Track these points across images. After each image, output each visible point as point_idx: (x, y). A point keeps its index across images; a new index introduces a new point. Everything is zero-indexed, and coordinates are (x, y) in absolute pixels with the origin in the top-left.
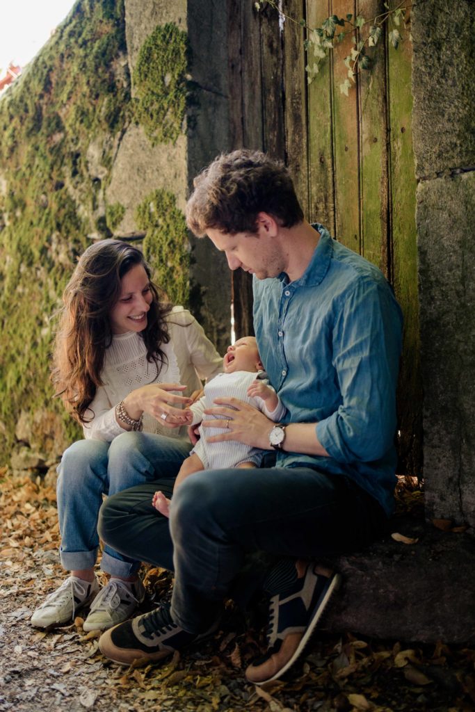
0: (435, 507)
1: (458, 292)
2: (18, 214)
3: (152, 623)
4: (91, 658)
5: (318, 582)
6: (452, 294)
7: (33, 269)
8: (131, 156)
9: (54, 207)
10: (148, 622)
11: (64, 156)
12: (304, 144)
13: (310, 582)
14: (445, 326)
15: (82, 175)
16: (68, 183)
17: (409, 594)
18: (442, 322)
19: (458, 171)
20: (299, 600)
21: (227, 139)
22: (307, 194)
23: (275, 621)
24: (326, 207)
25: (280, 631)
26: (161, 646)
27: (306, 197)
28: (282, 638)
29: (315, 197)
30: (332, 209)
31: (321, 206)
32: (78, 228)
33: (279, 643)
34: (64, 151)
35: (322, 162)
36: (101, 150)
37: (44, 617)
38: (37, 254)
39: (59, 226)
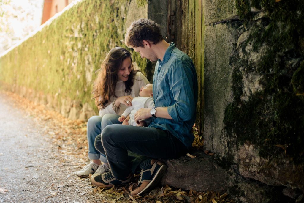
0: (206, 146)
1: (214, 68)
2: (101, 31)
3: (107, 176)
4: (90, 185)
5: (156, 166)
6: (212, 68)
7: (105, 53)
8: (132, 10)
9: (111, 28)
10: (106, 175)
11: (114, 9)
12: (187, 7)
13: (154, 166)
14: (210, 80)
15: (119, 17)
16: (115, 20)
17: (186, 173)
18: (210, 79)
19: (215, 23)
20: (150, 171)
21: (166, 3)
22: (187, 26)
23: (141, 178)
24: (192, 32)
25: (142, 180)
26: (109, 183)
27: (187, 28)
28: (142, 183)
29: (190, 28)
30: (194, 33)
31: (191, 31)
32: (117, 37)
33: (141, 184)
34: (114, 7)
35: (192, 14)
36: (125, 8)
37: (81, 173)
38: (105, 47)
39: (112, 36)
